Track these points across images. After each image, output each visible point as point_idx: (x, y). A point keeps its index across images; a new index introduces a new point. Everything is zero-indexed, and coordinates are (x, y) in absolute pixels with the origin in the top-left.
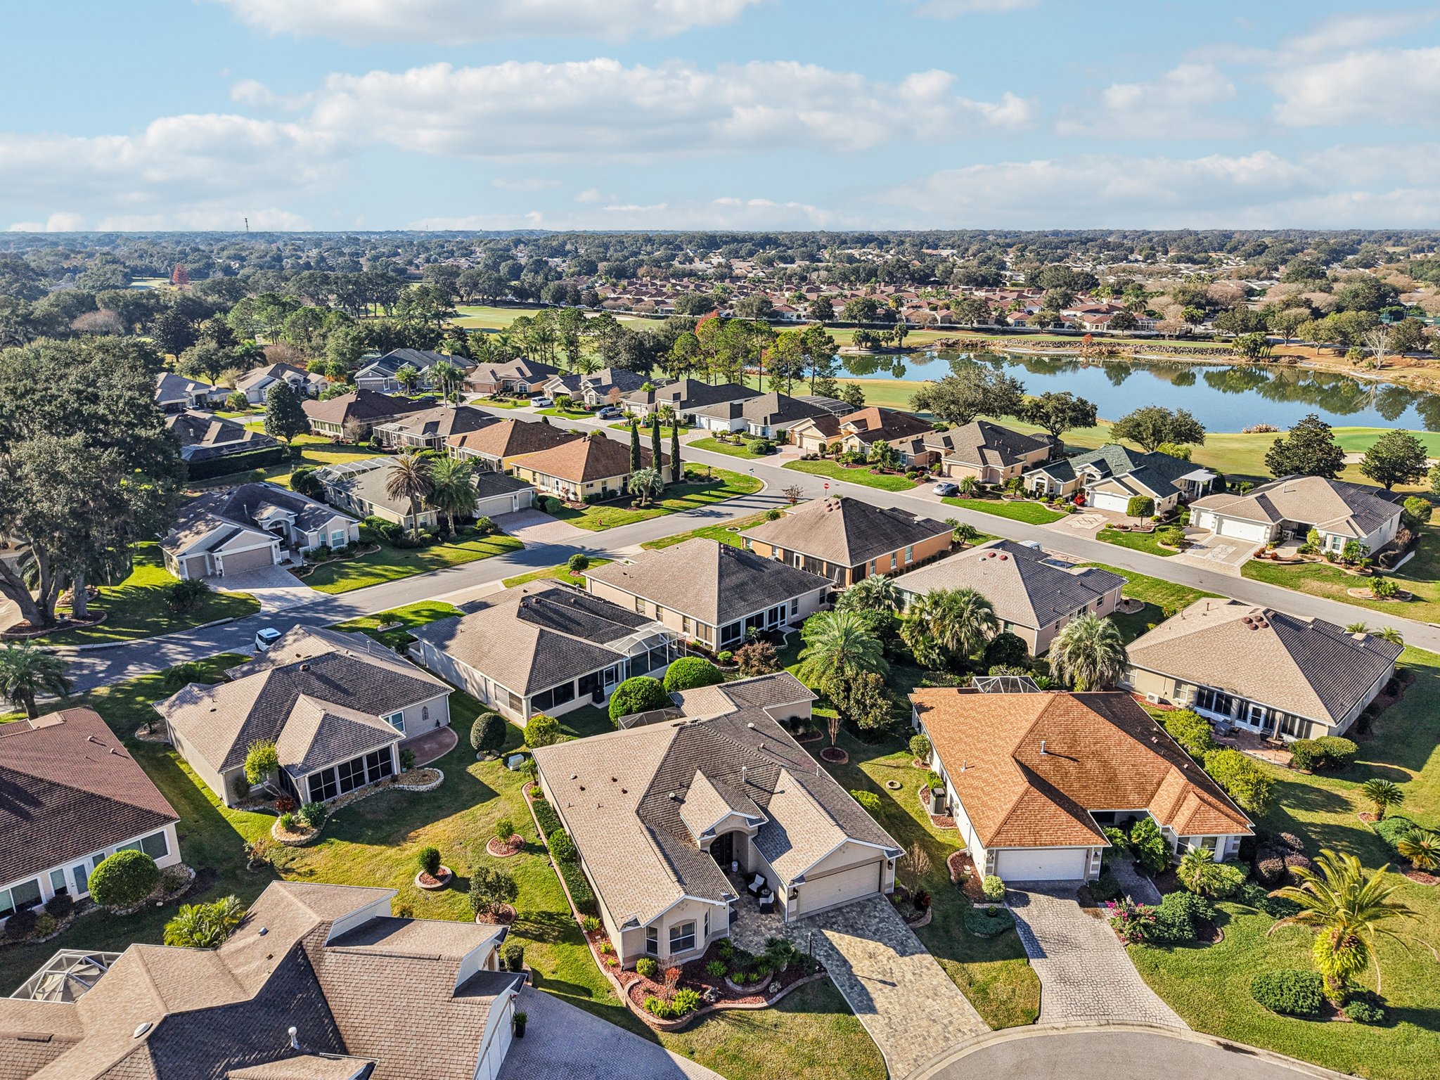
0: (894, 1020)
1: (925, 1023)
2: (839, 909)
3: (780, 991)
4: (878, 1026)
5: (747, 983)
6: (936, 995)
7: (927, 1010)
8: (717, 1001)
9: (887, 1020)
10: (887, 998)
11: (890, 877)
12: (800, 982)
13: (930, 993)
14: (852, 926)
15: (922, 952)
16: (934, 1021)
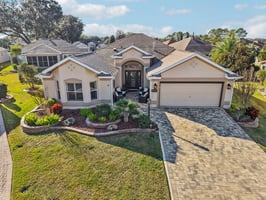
0: (200, 174)
1: (236, 188)
2: (188, 109)
3: (113, 130)
4: (181, 175)
5: (96, 120)
6: (255, 168)
7: (241, 177)
8: (70, 125)
9: (192, 172)
10: (200, 156)
11: (228, 96)
12: (133, 130)
13: (249, 165)
14: (192, 116)
15: (245, 138)
16: (248, 189)
